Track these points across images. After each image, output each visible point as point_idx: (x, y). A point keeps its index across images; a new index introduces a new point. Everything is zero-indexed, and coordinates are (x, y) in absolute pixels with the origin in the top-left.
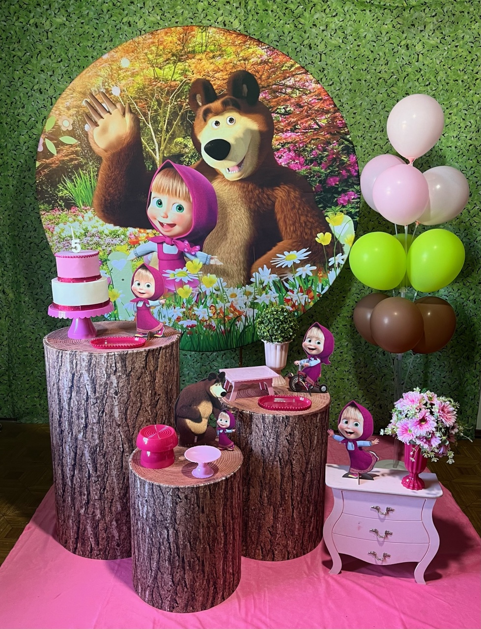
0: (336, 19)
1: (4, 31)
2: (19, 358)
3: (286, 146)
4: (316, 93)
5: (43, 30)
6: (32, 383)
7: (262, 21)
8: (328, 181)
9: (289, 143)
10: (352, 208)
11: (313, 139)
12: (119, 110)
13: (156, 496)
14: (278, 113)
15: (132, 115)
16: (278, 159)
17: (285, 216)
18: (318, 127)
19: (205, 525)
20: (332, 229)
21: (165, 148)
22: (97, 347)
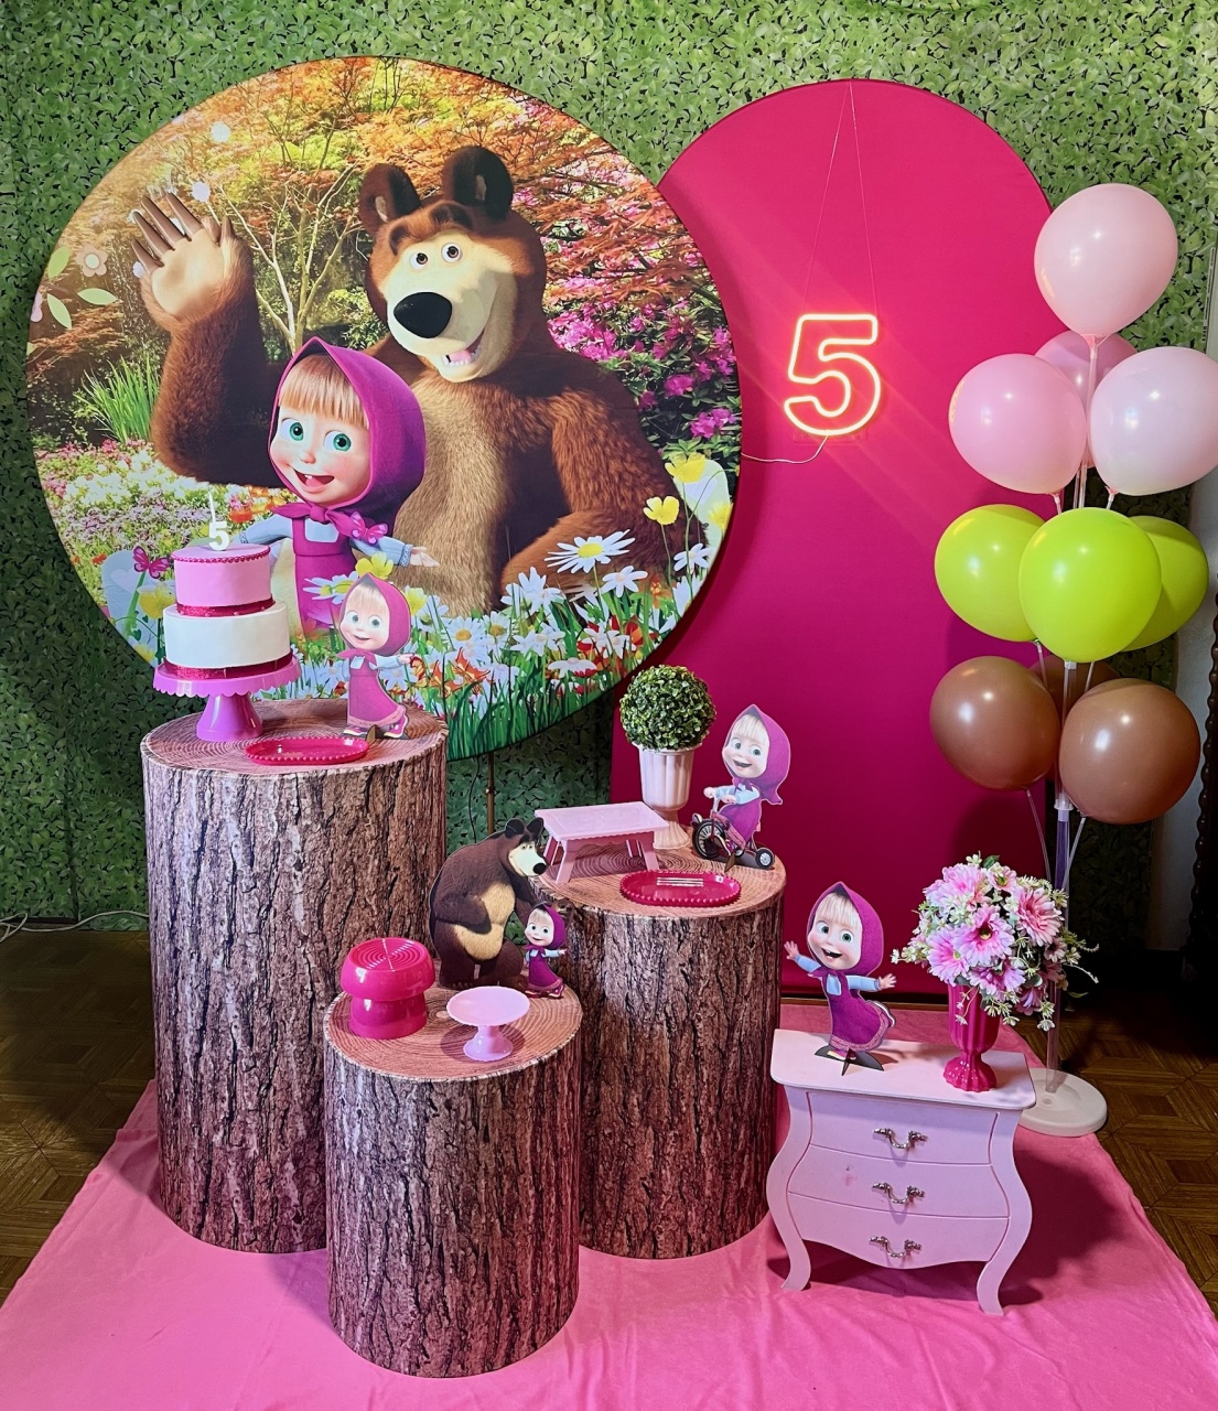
0: (803, 37)
1: (77, 57)
2: (90, 780)
3: (575, 307)
4: (637, 193)
5: (164, 57)
6: (119, 835)
7: (643, 42)
8: (668, 384)
9: (579, 301)
10: (724, 444)
11: (634, 293)
12: (207, 231)
13: (381, 1103)
14: (554, 236)
15: (236, 243)
16: (556, 335)
17: (574, 459)
18: (642, 267)
19: (491, 1169)
20: (680, 489)
21: (309, 312)
22: (257, 761)
